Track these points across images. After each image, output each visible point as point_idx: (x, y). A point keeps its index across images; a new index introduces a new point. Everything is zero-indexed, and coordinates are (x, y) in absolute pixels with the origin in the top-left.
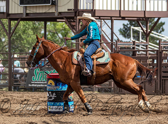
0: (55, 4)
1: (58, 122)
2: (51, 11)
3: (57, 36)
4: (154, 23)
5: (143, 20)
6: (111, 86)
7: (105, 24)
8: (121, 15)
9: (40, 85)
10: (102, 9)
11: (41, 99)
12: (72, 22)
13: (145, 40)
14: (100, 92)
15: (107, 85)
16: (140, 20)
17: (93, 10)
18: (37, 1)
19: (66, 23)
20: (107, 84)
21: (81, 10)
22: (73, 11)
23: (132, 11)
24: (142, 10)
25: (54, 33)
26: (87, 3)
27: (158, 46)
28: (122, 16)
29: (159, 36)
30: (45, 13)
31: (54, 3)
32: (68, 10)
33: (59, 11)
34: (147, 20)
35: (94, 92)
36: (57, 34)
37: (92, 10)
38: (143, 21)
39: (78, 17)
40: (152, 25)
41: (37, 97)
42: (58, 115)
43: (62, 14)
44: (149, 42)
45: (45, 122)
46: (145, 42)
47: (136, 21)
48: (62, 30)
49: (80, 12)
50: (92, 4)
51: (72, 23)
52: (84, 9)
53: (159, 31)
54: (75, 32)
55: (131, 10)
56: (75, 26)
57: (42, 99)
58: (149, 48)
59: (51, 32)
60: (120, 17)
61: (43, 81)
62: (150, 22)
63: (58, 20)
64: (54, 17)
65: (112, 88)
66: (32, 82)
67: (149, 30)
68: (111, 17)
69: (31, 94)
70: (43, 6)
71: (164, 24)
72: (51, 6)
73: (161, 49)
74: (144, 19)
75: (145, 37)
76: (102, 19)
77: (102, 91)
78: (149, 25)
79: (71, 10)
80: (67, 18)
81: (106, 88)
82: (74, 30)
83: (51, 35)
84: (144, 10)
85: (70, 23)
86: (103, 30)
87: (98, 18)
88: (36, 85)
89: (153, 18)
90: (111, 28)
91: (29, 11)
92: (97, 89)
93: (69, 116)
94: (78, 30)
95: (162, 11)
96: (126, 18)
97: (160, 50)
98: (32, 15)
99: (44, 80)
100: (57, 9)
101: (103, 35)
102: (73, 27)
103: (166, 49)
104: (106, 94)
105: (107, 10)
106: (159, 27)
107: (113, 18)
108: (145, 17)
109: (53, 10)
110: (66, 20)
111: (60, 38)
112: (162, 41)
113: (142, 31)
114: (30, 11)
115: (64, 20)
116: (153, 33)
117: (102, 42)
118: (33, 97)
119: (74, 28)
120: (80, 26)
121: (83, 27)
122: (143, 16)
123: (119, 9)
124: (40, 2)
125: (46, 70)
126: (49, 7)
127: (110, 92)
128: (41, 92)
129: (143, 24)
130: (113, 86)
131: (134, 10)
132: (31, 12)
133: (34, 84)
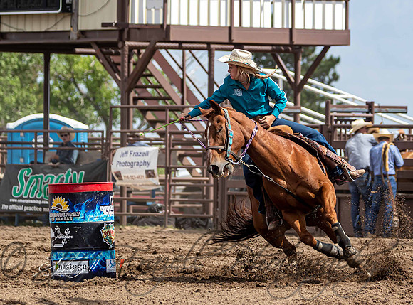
0: (71, 11)
1: (76, 300)
2: (60, 28)
3: (76, 90)
4: (315, 59)
5: (287, 51)
6: (208, 213)
7: (192, 61)
8: (232, 38)
9: (31, 209)
10: (186, 24)
11: (35, 244)
12: (112, 54)
13: (293, 100)
14: (180, 228)
15: (197, 211)
16: (280, 51)
17: (165, 27)
18: (26, 3)
19: (98, 58)
20: (198, 208)
21: (134, 27)
22: (115, 28)
23: (260, 29)
24: (285, 27)
25: (69, 82)
26: (148, 9)
27: (324, 117)
28: (234, 41)
29: (325, 90)
30: (46, 32)
31: (68, 7)
32: (103, 25)
33: (79, 29)
34: (298, 50)
35: (165, 227)
36: (76, 84)
37: (162, 26)
38: (287, 54)
39: (127, 43)
40: (310, 64)
41: (26, 239)
42: (78, 284)
43: (88, 35)
44: (302, 105)
45: (45, 300)
46: (292, 104)
47: (269, 54)
48: (88, 74)
49: (132, 30)
50: (161, 10)
51: (111, 57)
52: (141, 23)
53: (327, 79)
54: (120, 79)
55: (259, 26)
56: (119, 64)
57: (39, 244)
58: (302, 119)
59: (60, 79)
60: (230, 43)
61: (40, 197)
62: (304, 57)
63: (78, 50)
64: (67, 41)
65: (210, 217)
66: (11, 200)
67: (302, 77)
68: (209, 44)
69: (9, 232)
70: (40, 14)
71: (337, 61)
72: (62, 15)
73: (331, 122)
74: (290, 48)
75: (292, 92)
76: (187, 48)
77: (185, 225)
78: (301, 63)
79: (110, 25)
80: (101, 45)
81: (196, 218)
82: (117, 75)
83: (61, 86)
84: (290, 27)
85: (107, 56)
86: (189, 75)
87: (177, 45)
88: (20, 208)
89: (311, 48)
90: (207, 70)
91: (8, 28)
92: (174, 220)
93: (105, 285)
94: (126, 74)
95: (334, 30)
96: (245, 47)
97: (328, 125)
98: (13, 36)
99: (43, 195)
100: (75, 23)
101: (188, 88)
102: (114, 68)
103: (343, 123)
104: (194, 233)
105: (199, 27)
106: (325, 68)
107: (212, 46)
108: (291, 44)
109: (65, 25)
110: (98, 49)
111: (82, 94)
112: (334, 103)
113: (284, 78)
114: (10, 27)
115: (93, 51)
116: (311, 84)
117: (187, 104)
118: (17, 238)
119: (116, 71)
120: (132, 64)
121: (138, 68)
122: (287, 42)
123: (229, 25)
124: (33, 5)
125: (47, 171)
126: (56, 18)
127: (205, 227)
128: (35, 226)
129: (286, 62)
130: (212, 213)
131: (266, 27)
132: (13, 30)
133: (17, 204)
